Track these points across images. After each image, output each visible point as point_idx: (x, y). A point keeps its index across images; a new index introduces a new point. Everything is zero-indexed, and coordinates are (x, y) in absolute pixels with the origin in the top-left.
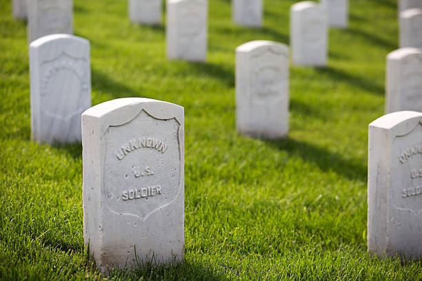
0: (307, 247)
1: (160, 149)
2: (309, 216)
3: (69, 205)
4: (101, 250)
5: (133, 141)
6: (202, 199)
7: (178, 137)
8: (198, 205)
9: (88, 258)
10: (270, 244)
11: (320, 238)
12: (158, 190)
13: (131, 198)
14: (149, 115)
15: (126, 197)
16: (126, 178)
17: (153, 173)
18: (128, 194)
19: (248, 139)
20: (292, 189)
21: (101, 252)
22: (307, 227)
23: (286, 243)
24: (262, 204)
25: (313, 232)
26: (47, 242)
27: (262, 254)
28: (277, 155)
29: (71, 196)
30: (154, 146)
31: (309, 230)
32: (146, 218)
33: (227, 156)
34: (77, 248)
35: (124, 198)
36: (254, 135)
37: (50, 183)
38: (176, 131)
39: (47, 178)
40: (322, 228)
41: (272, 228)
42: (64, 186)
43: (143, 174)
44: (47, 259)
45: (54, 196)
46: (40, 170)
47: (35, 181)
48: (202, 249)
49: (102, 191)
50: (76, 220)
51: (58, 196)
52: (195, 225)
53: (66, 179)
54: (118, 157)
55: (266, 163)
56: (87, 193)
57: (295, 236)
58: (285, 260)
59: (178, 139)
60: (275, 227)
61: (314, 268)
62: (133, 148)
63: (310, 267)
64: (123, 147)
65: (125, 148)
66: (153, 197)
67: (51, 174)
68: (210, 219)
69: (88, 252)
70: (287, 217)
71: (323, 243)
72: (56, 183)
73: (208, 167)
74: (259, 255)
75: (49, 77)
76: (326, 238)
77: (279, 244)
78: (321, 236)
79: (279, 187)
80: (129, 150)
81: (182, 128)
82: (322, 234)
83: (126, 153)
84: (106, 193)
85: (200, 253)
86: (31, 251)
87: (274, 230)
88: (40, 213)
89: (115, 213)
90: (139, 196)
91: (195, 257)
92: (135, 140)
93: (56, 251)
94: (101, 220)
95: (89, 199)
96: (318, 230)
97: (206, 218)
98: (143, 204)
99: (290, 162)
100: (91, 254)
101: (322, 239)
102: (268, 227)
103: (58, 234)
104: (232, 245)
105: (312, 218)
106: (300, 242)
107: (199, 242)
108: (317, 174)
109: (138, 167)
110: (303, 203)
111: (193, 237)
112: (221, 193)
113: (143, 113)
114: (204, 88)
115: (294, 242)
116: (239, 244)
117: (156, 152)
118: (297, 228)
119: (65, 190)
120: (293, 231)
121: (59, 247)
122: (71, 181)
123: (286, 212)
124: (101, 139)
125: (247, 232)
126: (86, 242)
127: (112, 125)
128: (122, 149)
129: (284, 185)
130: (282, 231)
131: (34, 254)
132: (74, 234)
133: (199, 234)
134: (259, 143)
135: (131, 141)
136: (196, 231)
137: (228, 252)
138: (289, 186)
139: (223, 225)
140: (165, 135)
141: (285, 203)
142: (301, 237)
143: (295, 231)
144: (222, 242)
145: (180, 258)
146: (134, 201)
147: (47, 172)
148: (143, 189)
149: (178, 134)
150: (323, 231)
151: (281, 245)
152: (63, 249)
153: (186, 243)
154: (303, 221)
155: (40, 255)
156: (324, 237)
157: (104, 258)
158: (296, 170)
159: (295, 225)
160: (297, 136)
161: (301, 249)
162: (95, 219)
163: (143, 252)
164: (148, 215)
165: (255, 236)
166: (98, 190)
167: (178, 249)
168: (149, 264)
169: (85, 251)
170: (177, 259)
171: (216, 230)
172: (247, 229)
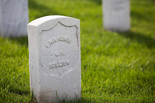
0: (144, 89)
1: (68, 42)
2: (144, 73)
3: (21, 70)
4: (39, 94)
5: (54, 38)
6: (88, 65)
7: (77, 35)
8: (86, 68)
9: (32, 98)
10: (124, 88)
11: (150, 84)
12: (67, 62)
13: (54, 67)
14: (62, 24)
15: (51, 66)
16: (51, 57)
17: (65, 54)
18: (52, 65)
19: (110, 32)
20: (134, 58)
21: (40, 95)
22: (143, 79)
23: (133, 87)
24: (119, 67)
25: (146, 81)
26: (11, 90)
27: (121, 93)
28: (125, 41)
29: (21, 65)
30: (65, 40)
31: (144, 80)
32: (61, 77)
33: (99, 41)
34: (27, 93)
35: (50, 67)
36: (113, 30)
37: (10, 59)
38: (76, 32)
39: (8, 56)
40: (151, 79)
41: (125, 79)
42: (17, 60)
43: (60, 54)
44: (12, 99)
45: (13, 66)
46: (4, 52)
47: (2, 58)
48: (90, 91)
49: (39, 64)
50: (25, 78)
51: (15, 65)
52: (86, 79)
53: (18, 56)
54: (47, 47)
55: (120, 44)
56: (31, 65)
57: (137, 83)
58: (133, 96)
59: (77, 36)
60: (127, 79)
61: (149, 101)
62: (54, 42)
63: (146, 100)
64: (49, 41)
65: (50, 42)
66: (65, 66)
67: (10, 54)
68: (93, 76)
69: (33, 95)
70: (132, 73)
71: (152, 87)
72: (13, 59)
73: (90, 48)
74: (119, 94)
75: (6, 3)
76: (153, 84)
77: (129, 88)
78: (151, 83)
79: (127, 57)
80: (53, 42)
81: (79, 30)
82: (151, 82)
83: (51, 44)
84: (41, 65)
85: (89, 94)
86: (3, 96)
87: (126, 80)
88: (6, 75)
89: (46, 74)
90: (58, 66)
91: (87, 96)
92: (55, 37)
93: (16, 95)
94: (39, 79)
95: (33, 68)
96: (149, 80)
97: (91, 75)
98: (60, 69)
99: (132, 44)
100: (34, 96)
101: (151, 85)
102: (123, 79)
103: (16, 86)
104: (105, 89)
105: (145, 74)
106: (140, 87)
107: (88, 88)
108: (146, 50)
109: (57, 51)
110: (140, 66)
111: (85, 85)
112: (98, 61)
113: (59, 23)
114: (86, 6)
115: (137, 87)
116: (109, 88)
117: (66, 43)
118: (138, 79)
119: (18, 62)
120: (136, 81)
121: (17, 93)
122: (21, 57)
123: (132, 71)
124: (38, 37)
125: (112, 82)
126: (31, 90)
127: (43, 30)
128: (49, 42)
129: (129, 56)
130: (130, 81)
131: (5, 97)
132: (24, 85)
133: (88, 84)
134: (115, 34)
135: (53, 38)
136: (87, 82)
137: (104, 93)
138: (132, 57)
139: (100, 78)
140: (70, 34)
141: (131, 66)
142: (140, 84)
143: (137, 81)
144: (100, 87)
145: (79, 97)
146: (55, 68)
147: (8, 53)
148: (60, 62)
149: (77, 34)
150: (151, 80)
151: (130, 88)
152: (19, 94)
153: (82, 89)
154: (140, 75)
155: (8, 97)
156: (152, 83)
157: (41, 98)
158: (135, 48)
159: (137, 77)
160: (134, 30)
161: (141, 90)
162: (36, 78)
163: (61, 94)
164: (63, 75)
165: (117, 84)
166: (37, 63)
167: (78, 92)
168: (64, 100)
169: (31, 94)
170: (78, 97)
171: (97, 81)
172: (112, 80)
